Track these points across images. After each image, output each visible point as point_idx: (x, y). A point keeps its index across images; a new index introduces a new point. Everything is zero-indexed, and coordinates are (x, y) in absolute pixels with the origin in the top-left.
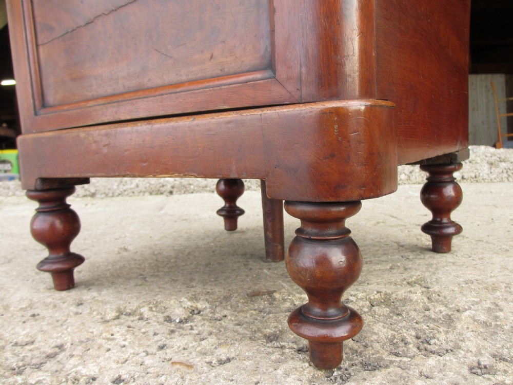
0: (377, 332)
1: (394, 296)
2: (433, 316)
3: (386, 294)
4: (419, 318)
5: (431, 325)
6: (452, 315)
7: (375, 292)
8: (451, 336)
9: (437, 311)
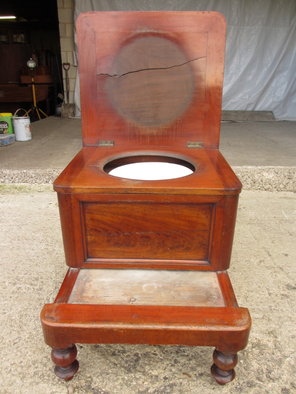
0: (253, 365)
1: (262, 342)
2: (275, 358)
3: (259, 340)
4: (269, 358)
5: (273, 364)
6: (282, 359)
7: (255, 339)
8: (279, 372)
9: (277, 355)
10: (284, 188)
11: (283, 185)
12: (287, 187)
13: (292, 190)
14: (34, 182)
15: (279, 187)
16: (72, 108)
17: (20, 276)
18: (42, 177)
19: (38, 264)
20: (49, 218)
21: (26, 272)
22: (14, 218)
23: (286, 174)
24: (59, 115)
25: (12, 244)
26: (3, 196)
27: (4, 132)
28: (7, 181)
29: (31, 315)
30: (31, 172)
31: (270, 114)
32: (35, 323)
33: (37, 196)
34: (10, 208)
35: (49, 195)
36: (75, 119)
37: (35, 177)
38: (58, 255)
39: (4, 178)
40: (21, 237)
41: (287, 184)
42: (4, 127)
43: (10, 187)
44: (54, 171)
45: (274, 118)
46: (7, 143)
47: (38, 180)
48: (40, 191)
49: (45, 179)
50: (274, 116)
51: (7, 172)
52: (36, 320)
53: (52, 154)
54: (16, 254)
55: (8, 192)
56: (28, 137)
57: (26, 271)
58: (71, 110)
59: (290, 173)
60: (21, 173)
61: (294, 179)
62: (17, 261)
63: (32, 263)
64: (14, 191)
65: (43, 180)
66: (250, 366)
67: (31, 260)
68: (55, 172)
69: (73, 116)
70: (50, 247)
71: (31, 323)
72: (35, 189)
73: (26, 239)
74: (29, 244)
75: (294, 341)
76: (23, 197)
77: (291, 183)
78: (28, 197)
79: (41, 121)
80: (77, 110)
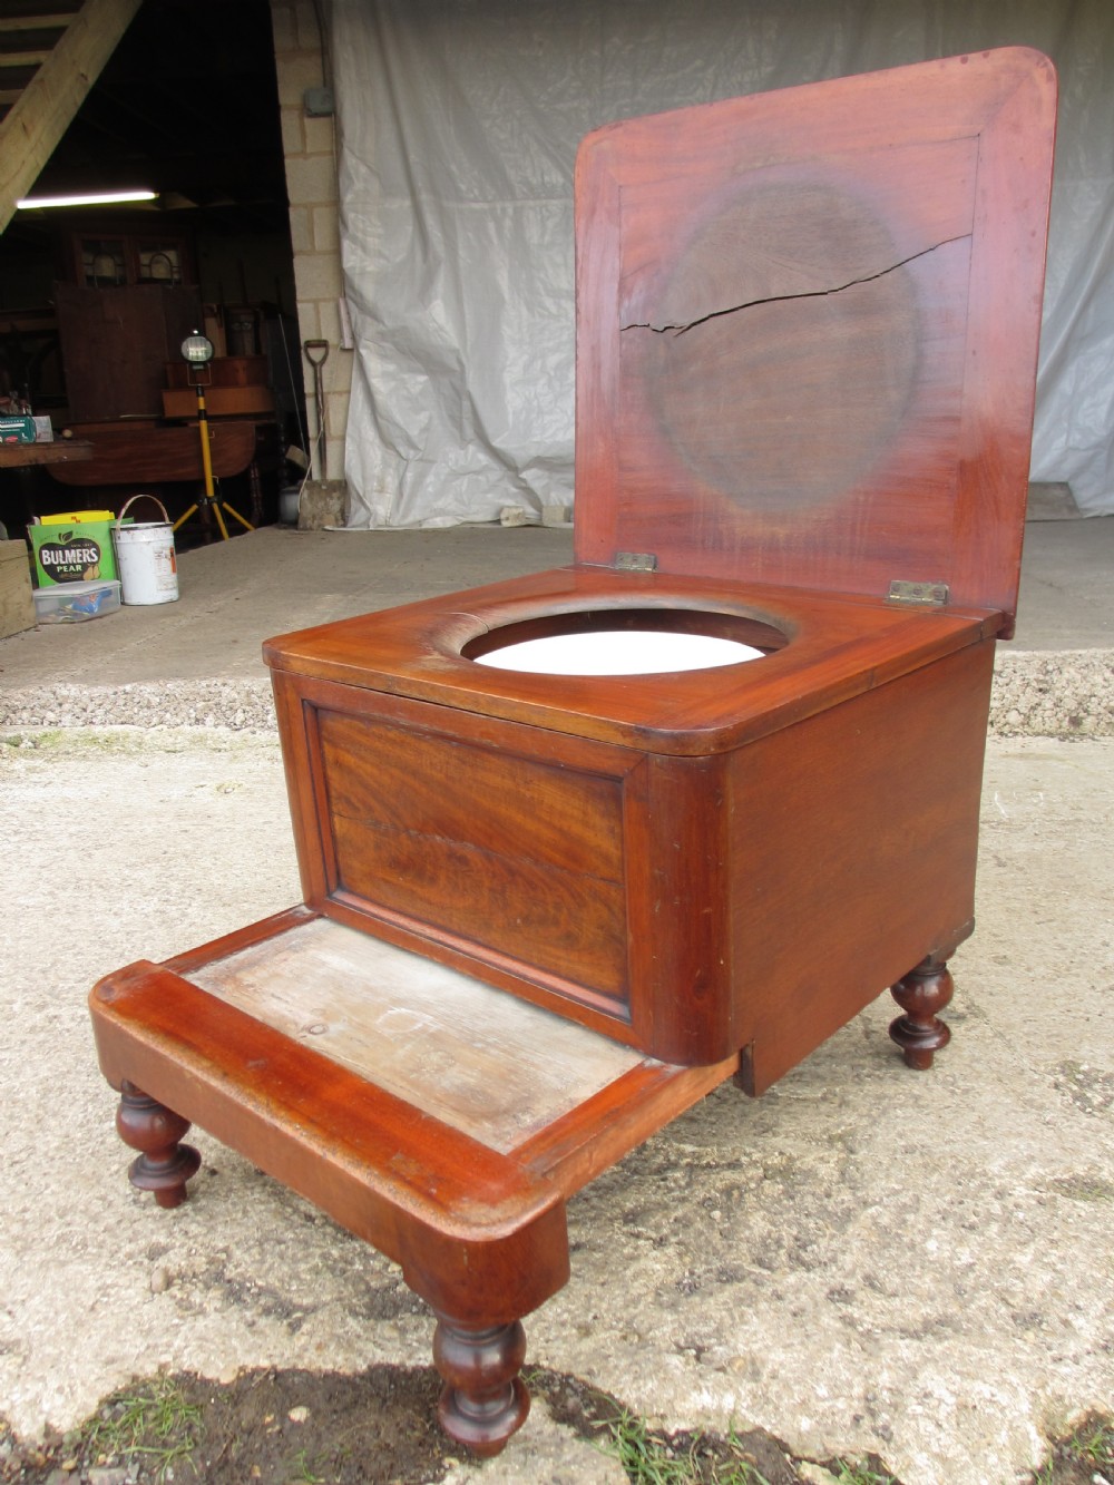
0: (751, 1224)
1: (798, 1164)
2: (830, 1208)
3: (791, 1159)
4: (813, 1208)
5: (821, 1222)
6: (854, 1209)
7: (776, 1154)
8: (835, 1244)
9: (839, 1199)
10: (1023, 724)
11: (1020, 714)
12: (1036, 722)
13: (1053, 730)
14: (155, 720)
15: (1003, 721)
16: (335, 495)
17: (61, 985)
18: (183, 706)
19: (126, 953)
20: (187, 828)
21: (83, 975)
22: (72, 829)
23: (1032, 677)
24: (294, 523)
25: (52, 900)
26: (52, 766)
27: (86, 575)
28: (67, 719)
29: (78, 1089)
30: (149, 690)
31: (1059, 493)
32: (86, 1111)
33: (159, 763)
34: (66, 801)
35: (201, 760)
36: (348, 532)
37: (160, 704)
38: (193, 929)
39: (58, 710)
40: (86, 882)
41: (1033, 708)
42: (86, 558)
43: (76, 738)
44: (224, 685)
45: (1073, 508)
46: (91, 611)
47: (168, 715)
48: (172, 748)
49: (192, 711)
50: (1074, 500)
51: (71, 690)
52: (89, 1101)
53: (235, 642)
54: (62, 926)
55: (68, 754)
56: (167, 590)
57: (86, 972)
58: (335, 504)
59: (1048, 672)
60: (115, 693)
61: (1058, 693)
62: (60, 947)
63: (107, 951)
64: (88, 750)
65: (184, 714)
66: (742, 1228)
67: (104, 944)
68: (226, 690)
69: (341, 522)
70: (174, 908)
71: (74, 1109)
72: (159, 742)
73: (101, 887)
74: (108, 899)
75: (907, 1161)
76: (115, 769)
77: (1049, 705)
78: (132, 768)
79: (229, 544)
80: (354, 503)
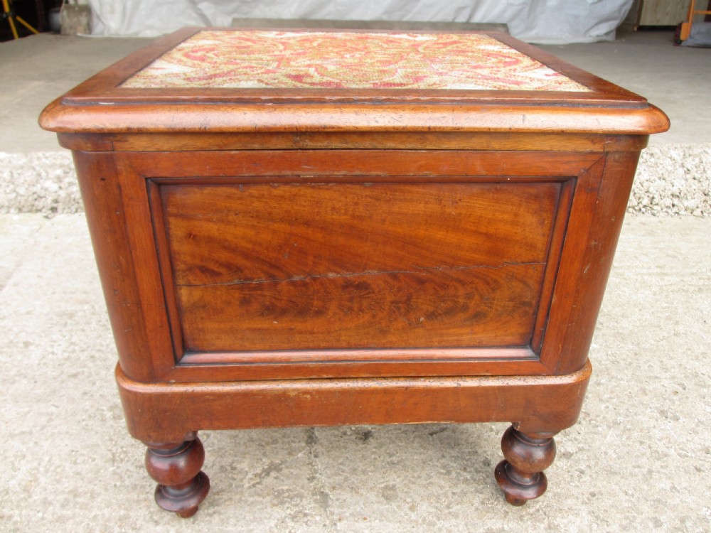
16: (84, 14)
24: (57, 31)
31: (502, 30)
36: (90, 38)
58: (84, 20)
69: (88, 32)
79: (18, 43)
80: (95, 20)
